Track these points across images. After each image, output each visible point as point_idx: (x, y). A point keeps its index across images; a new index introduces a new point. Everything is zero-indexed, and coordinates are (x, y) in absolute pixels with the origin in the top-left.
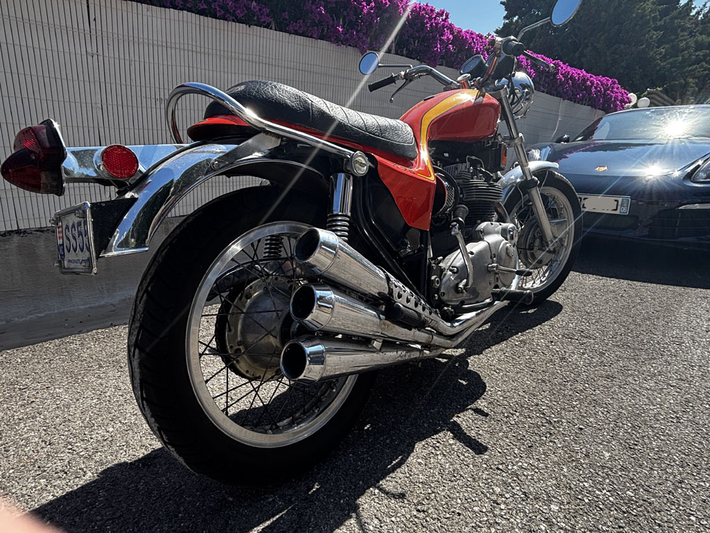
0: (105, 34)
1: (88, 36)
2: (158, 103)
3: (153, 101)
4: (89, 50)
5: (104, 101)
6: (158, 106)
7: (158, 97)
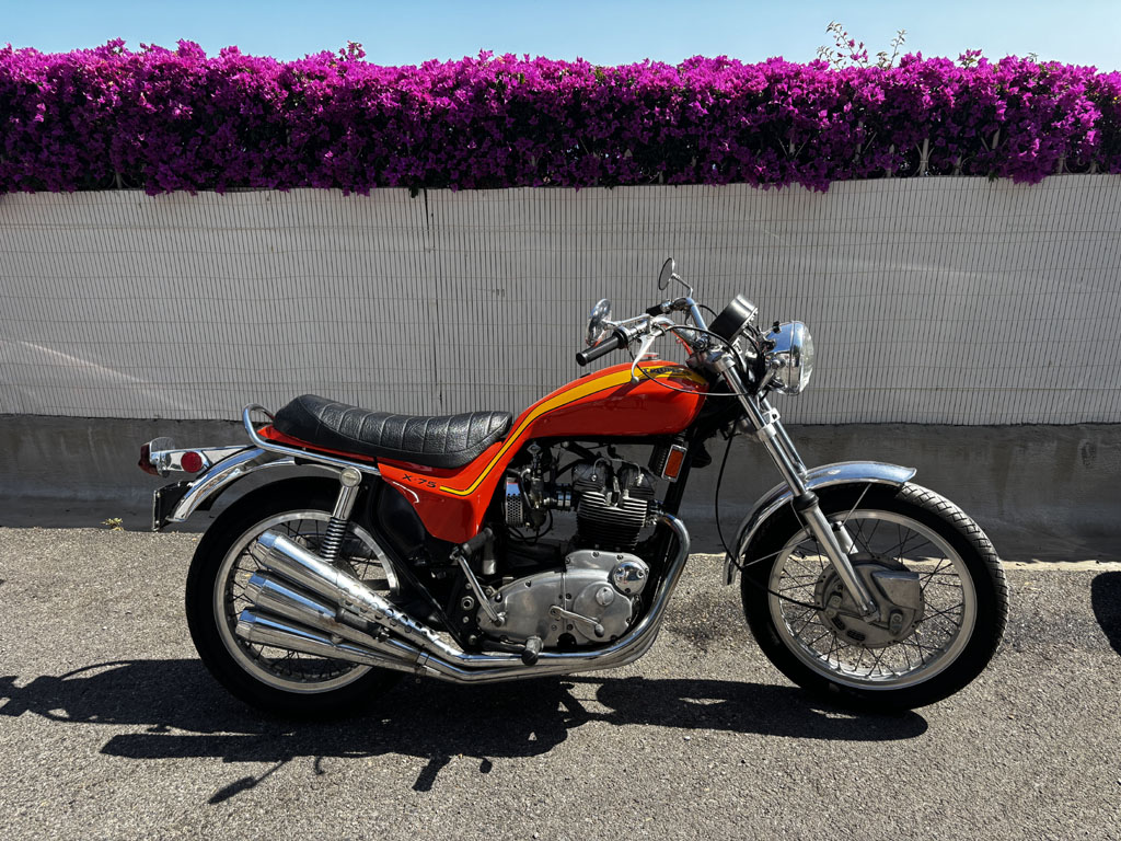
0: (441, 228)
1: (426, 233)
2: (494, 294)
3: (489, 293)
4: (427, 246)
5: (439, 297)
6: (494, 298)
7: (494, 288)
